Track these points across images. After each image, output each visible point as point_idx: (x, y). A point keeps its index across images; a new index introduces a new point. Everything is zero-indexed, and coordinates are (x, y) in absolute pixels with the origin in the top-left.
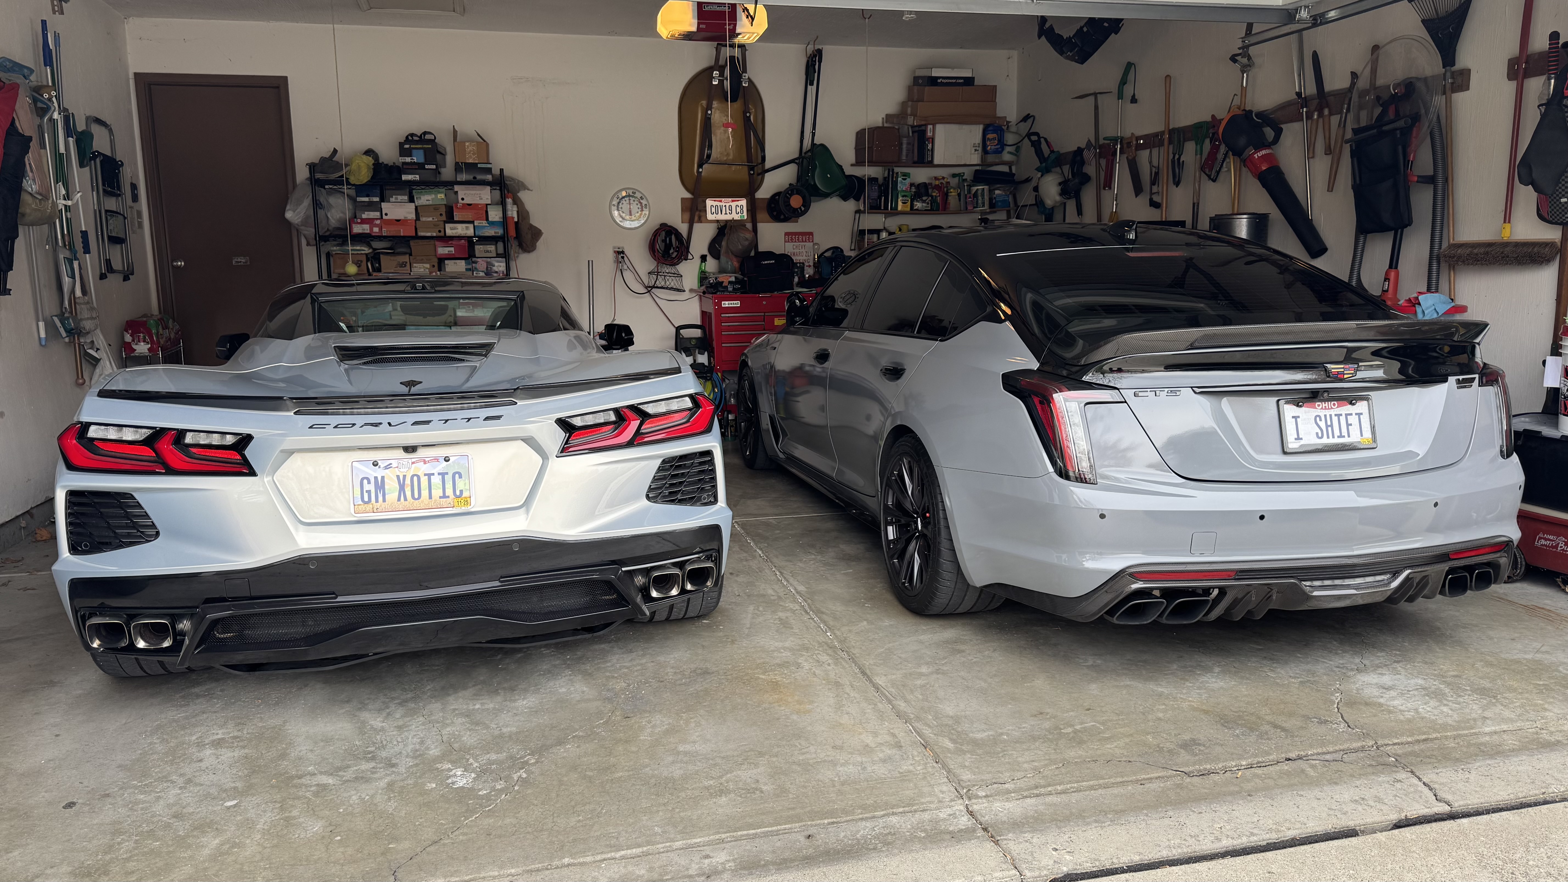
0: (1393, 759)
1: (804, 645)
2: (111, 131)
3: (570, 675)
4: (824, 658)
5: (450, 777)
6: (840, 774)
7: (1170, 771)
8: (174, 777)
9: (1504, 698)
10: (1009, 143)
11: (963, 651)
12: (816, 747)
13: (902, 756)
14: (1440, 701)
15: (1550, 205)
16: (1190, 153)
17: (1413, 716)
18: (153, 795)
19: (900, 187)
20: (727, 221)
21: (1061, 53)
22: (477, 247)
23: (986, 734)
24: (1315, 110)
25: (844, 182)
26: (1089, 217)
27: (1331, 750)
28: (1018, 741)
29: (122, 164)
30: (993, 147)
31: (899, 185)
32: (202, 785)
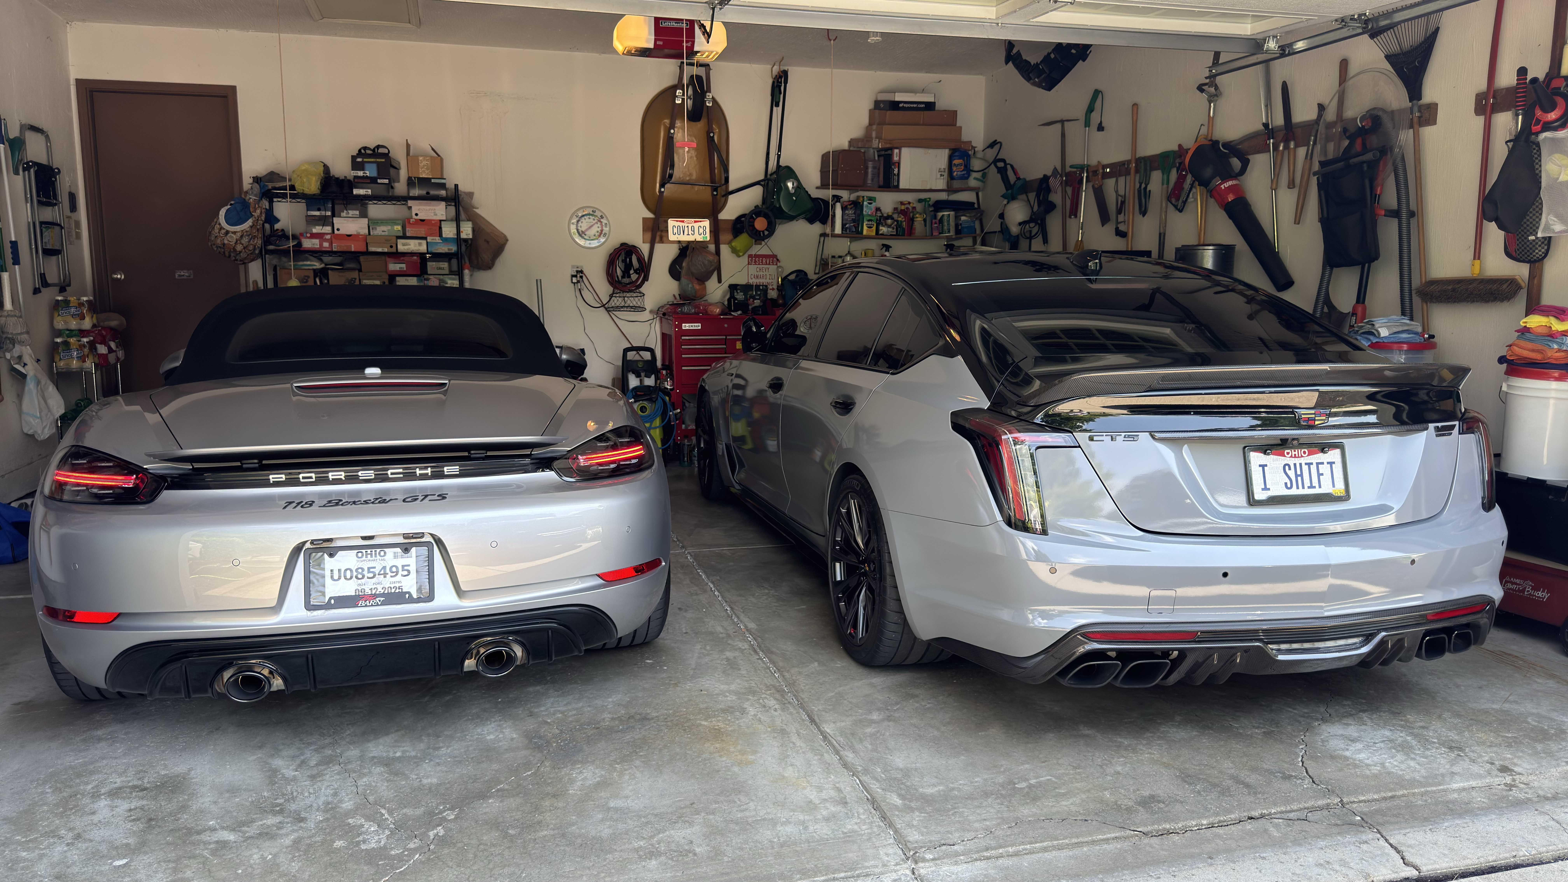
0: (1359, 818)
1: (750, 688)
2: (47, 138)
3: (500, 721)
4: (772, 703)
5: (361, 834)
6: (780, 835)
7: (1128, 831)
8: (63, 832)
9: (1473, 752)
10: (976, 169)
11: (917, 696)
12: (756, 803)
13: (847, 813)
14: (1407, 755)
15: (1518, 242)
16: (1156, 182)
17: (1379, 771)
18: (37, 852)
19: (866, 211)
20: (689, 242)
21: (1028, 79)
22: (429, 264)
23: (936, 789)
24: (1281, 141)
25: (810, 205)
26: (1055, 244)
27: (1295, 808)
28: (971, 797)
29: (59, 172)
30: (959, 173)
31: (865, 209)
32: (91, 841)
